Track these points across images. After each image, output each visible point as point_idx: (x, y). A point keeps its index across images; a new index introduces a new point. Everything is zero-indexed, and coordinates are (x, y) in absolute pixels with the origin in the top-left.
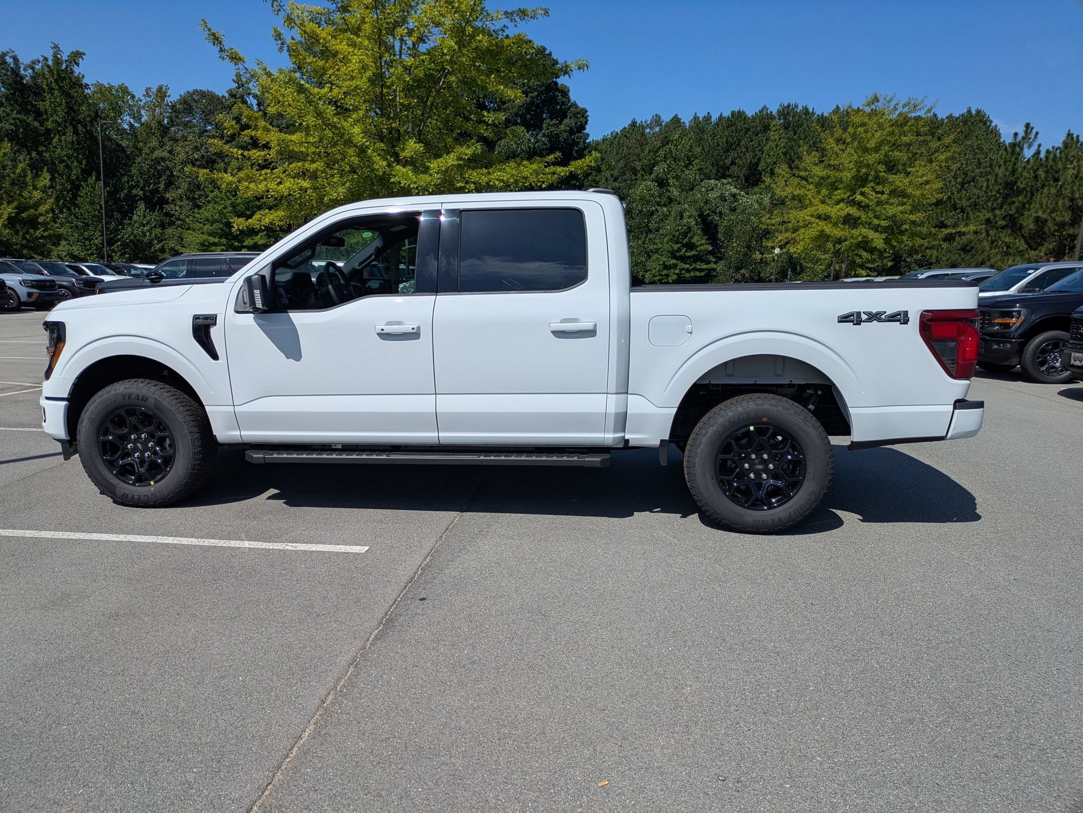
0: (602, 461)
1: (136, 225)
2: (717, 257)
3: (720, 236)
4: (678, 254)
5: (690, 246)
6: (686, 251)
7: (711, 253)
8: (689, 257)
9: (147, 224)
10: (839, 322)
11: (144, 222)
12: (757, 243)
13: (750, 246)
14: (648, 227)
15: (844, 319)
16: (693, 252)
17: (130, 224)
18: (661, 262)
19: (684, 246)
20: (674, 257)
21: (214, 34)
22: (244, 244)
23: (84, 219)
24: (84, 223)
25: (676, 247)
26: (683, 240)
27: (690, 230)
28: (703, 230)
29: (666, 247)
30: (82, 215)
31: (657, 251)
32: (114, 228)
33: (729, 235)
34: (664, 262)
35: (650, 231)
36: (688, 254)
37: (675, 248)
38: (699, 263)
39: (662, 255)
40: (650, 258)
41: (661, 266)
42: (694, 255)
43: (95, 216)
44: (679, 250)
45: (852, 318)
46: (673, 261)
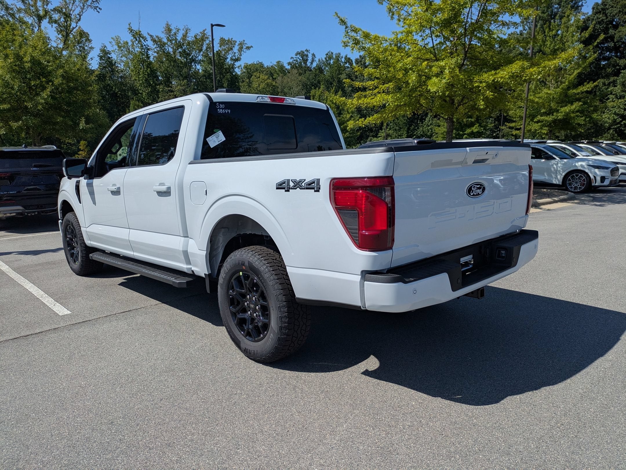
0: (187, 282)
1: (425, 126)
9: (430, 125)
10: (277, 188)
11: (429, 124)
15: (280, 186)
17: (422, 126)
21: (341, 20)
22: (465, 133)
23: (400, 125)
24: (399, 127)
30: (398, 123)
32: (413, 129)
43: (404, 123)
45: (283, 186)
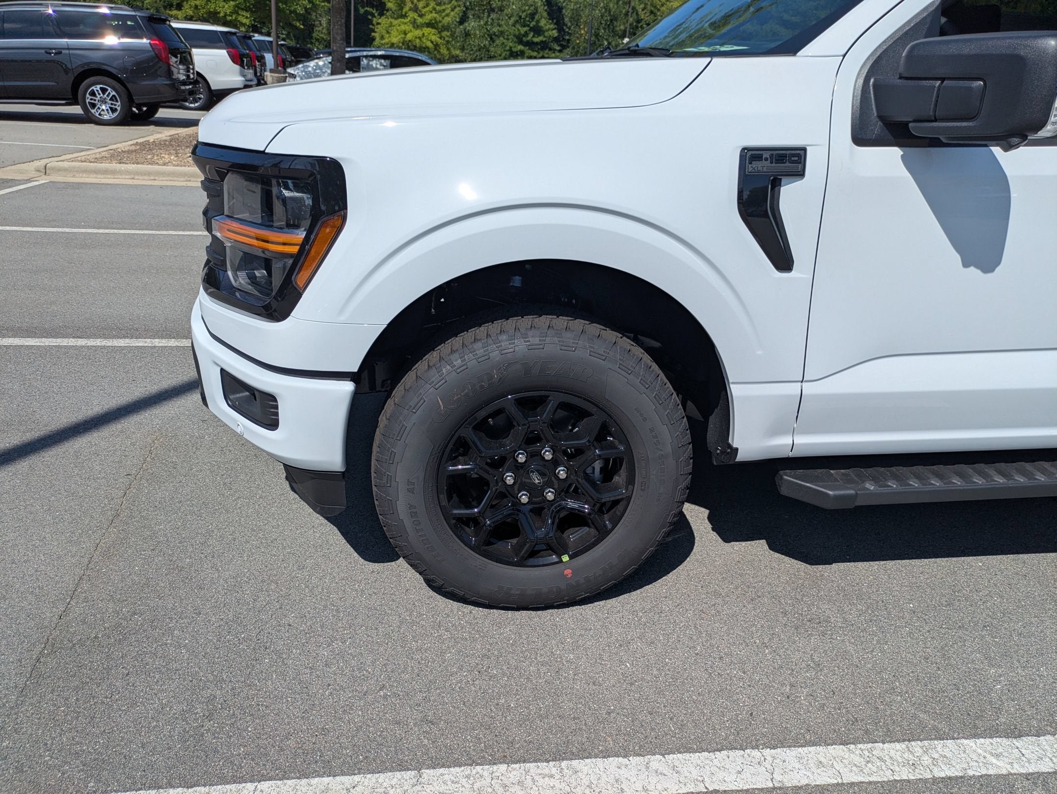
2: (561, 45)
3: (566, 20)
4: (524, 39)
5: (538, 31)
6: (533, 36)
7: (556, 40)
8: (537, 44)
12: (605, 32)
13: (598, 34)
14: (490, 5)
16: (541, 38)
18: (508, 48)
19: (531, 29)
20: (521, 42)
25: (523, 30)
26: (530, 22)
27: (537, 11)
28: (549, 14)
29: (512, 30)
31: (502, 33)
33: (576, 19)
34: (511, 48)
35: (493, 10)
36: (536, 40)
37: (522, 32)
38: (547, 51)
39: (508, 39)
40: (493, 42)
41: (508, 53)
42: (542, 41)
44: (526, 34)
46: (520, 47)
